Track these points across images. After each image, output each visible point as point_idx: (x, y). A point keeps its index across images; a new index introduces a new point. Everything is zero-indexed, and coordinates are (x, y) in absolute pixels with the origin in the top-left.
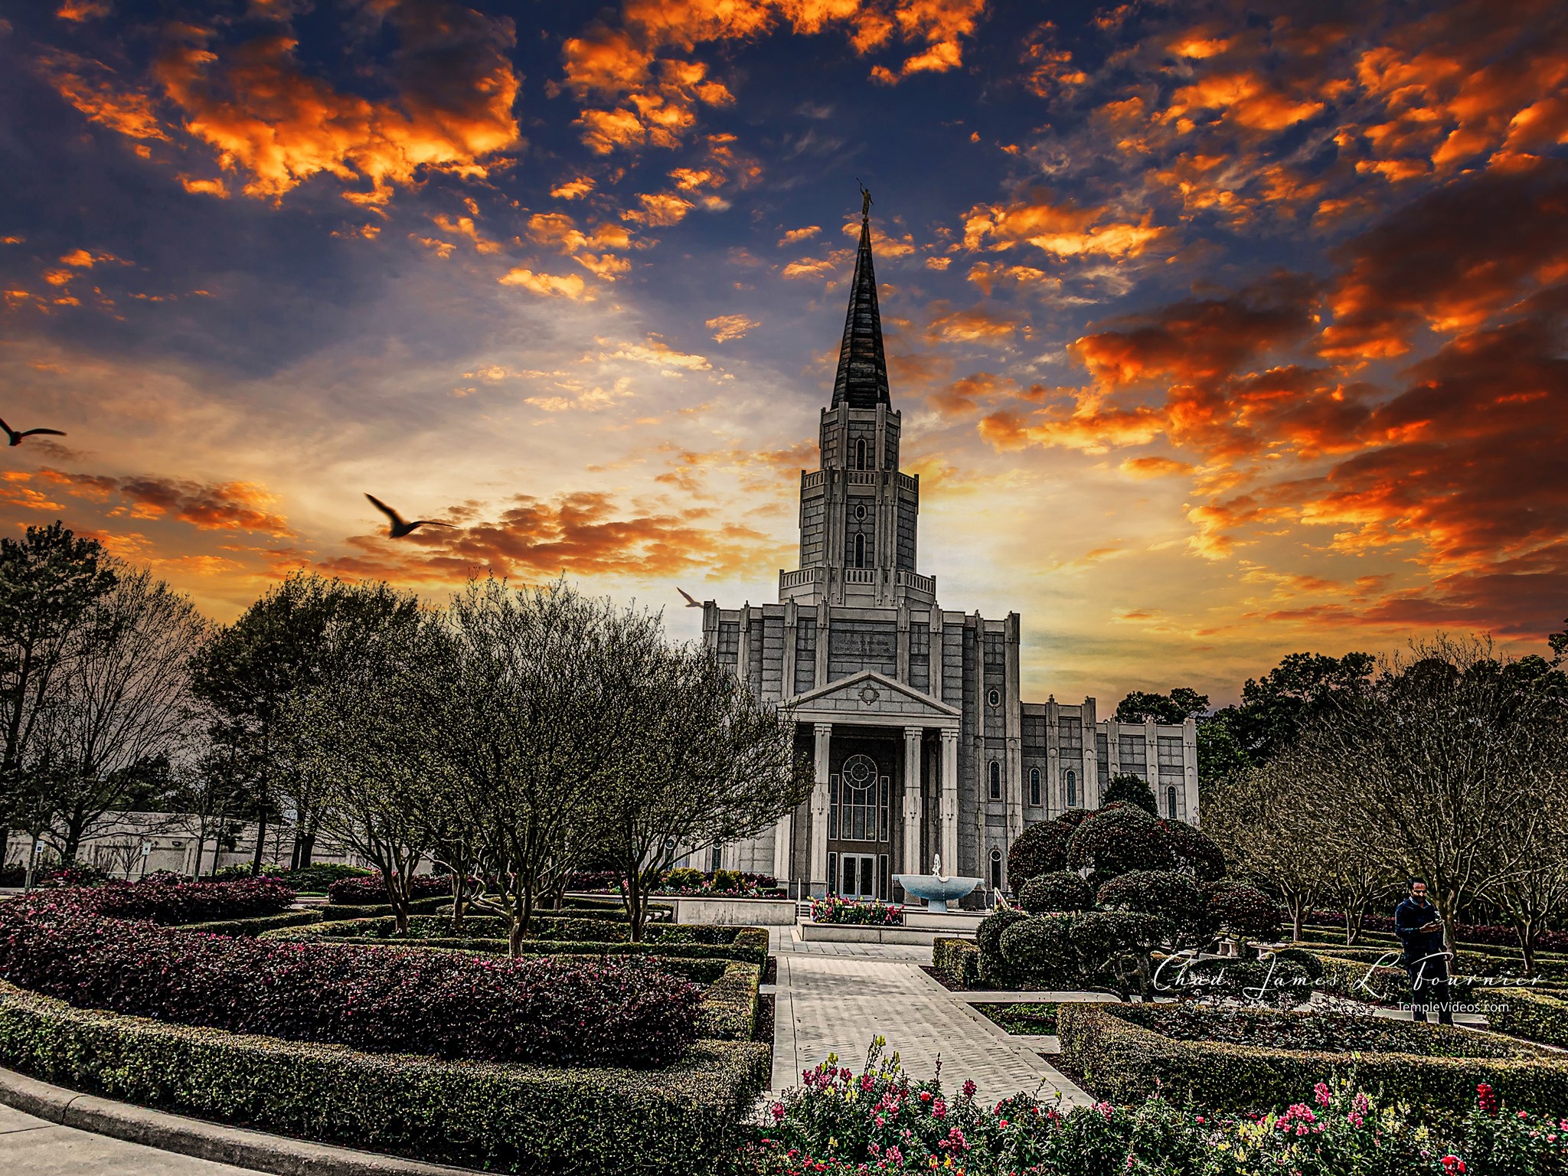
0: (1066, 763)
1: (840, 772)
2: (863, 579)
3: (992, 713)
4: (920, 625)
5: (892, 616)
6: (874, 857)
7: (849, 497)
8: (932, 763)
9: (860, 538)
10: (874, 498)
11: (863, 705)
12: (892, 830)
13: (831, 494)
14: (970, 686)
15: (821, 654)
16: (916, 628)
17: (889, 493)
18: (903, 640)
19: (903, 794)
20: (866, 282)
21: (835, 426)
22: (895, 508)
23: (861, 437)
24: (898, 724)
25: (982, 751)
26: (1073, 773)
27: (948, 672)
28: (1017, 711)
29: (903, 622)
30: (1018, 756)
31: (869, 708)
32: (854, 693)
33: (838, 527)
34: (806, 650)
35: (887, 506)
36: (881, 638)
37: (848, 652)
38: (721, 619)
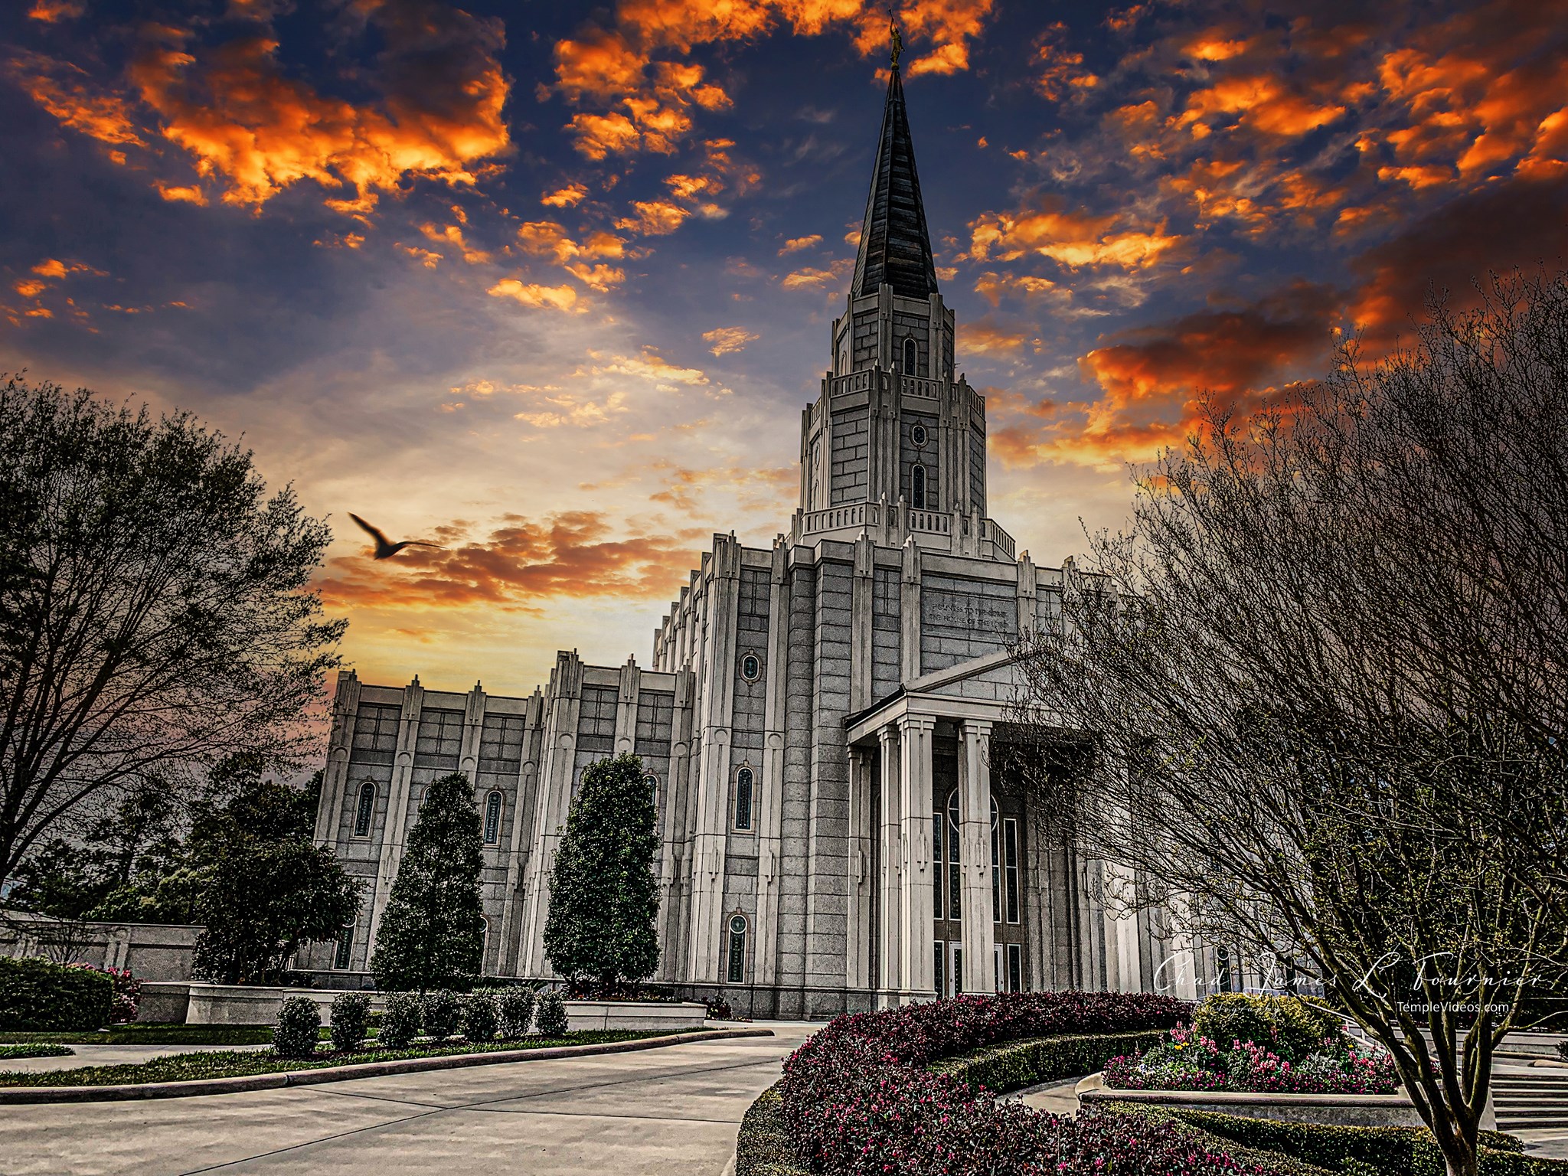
2: (934, 526)
4: (1049, 590)
5: (1010, 575)
6: (999, 948)
7: (904, 412)
9: (918, 471)
10: (936, 417)
12: (1025, 905)
13: (880, 403)
15: (911, 621)
16: (1042, 595)
17: (957, 411)
18: (1028, 610)
20: (902, 142)
21: (875, 318)
22: (967, 434)
23: (910, 335)
29: (1027, 585)
33: (889, 450)
34: (887, 615)
35: (955, 430)
36: (996, 605)
37: (947, 623)
38: (745, 561)
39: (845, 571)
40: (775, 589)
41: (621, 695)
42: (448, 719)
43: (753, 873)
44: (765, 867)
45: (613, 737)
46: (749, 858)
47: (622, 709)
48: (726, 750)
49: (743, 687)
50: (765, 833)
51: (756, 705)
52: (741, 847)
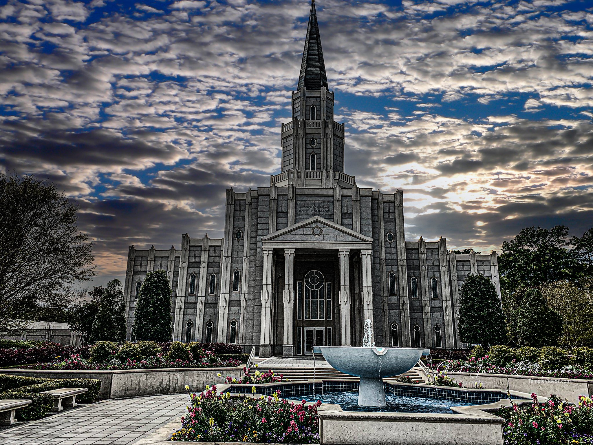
0: (431, 274)
1: (303, 280)
2: (315, 176)
3: (389, 246)
4: (347, 196)
5: (331, 192)
6: (323, 329)
7: (307, 135)
8: (356, 274)
9: (313, 156)
10: (320, 134)
11: (313, 238)
12: (334, 313)
13: (297, 133)
14: (376, 230)
15: (291, 213)
16: (344, 199)
17: (328, 131)
18: (337, 205)
19: (339, 290)
20: (314, 30)
21: (299, 100)
22: (332, 139)
23: (313, 104)
24: (336, 248)
25: (384, 267)
26: (435, 280)
27: (364, 222)
28: (403, 245)
29: (337, 196)
30: (405, 269)
31: (318, 239)
32: (308, 230)
33: (301, 150)
34: (282, 212)
35: (327, 138)
36: (325, 204)
37: (306, 213)
38: (236, 198)
39: (266, 198)
40: (247, 206)
41: (203, 248)
42: (164, 259)
43: (239, 305)
44: (243, 304)
45: (200, 262)
46: (238, 301)
47: (203, 252)
48: (229, 265)
49: (236, 242)
50: (243, 292)
51: (240, 248)
52: (235, 297)
